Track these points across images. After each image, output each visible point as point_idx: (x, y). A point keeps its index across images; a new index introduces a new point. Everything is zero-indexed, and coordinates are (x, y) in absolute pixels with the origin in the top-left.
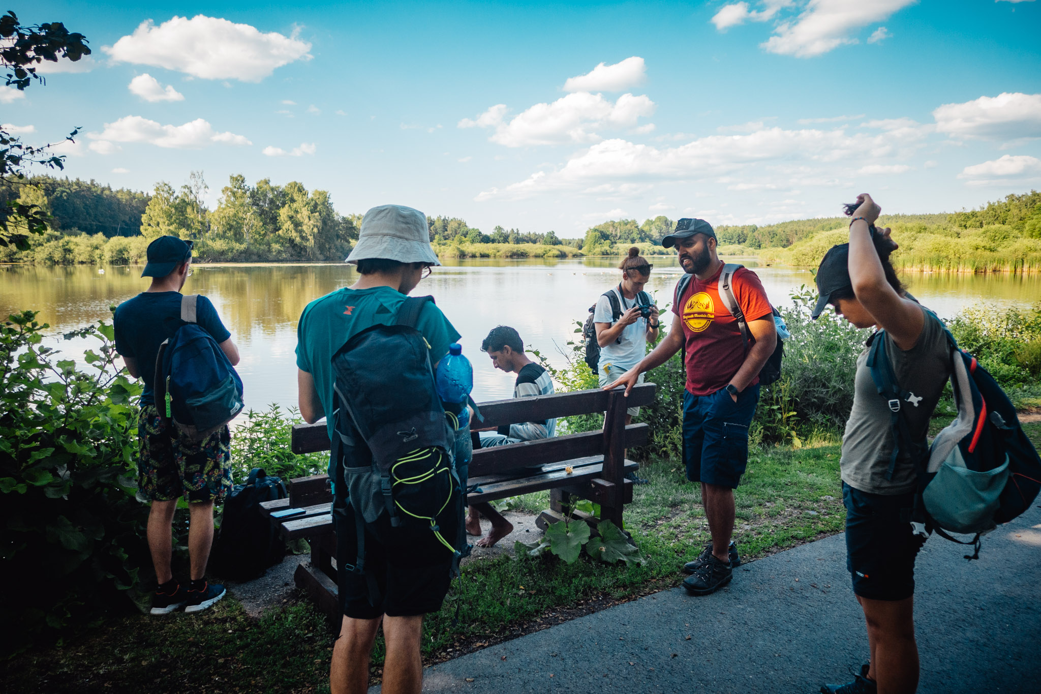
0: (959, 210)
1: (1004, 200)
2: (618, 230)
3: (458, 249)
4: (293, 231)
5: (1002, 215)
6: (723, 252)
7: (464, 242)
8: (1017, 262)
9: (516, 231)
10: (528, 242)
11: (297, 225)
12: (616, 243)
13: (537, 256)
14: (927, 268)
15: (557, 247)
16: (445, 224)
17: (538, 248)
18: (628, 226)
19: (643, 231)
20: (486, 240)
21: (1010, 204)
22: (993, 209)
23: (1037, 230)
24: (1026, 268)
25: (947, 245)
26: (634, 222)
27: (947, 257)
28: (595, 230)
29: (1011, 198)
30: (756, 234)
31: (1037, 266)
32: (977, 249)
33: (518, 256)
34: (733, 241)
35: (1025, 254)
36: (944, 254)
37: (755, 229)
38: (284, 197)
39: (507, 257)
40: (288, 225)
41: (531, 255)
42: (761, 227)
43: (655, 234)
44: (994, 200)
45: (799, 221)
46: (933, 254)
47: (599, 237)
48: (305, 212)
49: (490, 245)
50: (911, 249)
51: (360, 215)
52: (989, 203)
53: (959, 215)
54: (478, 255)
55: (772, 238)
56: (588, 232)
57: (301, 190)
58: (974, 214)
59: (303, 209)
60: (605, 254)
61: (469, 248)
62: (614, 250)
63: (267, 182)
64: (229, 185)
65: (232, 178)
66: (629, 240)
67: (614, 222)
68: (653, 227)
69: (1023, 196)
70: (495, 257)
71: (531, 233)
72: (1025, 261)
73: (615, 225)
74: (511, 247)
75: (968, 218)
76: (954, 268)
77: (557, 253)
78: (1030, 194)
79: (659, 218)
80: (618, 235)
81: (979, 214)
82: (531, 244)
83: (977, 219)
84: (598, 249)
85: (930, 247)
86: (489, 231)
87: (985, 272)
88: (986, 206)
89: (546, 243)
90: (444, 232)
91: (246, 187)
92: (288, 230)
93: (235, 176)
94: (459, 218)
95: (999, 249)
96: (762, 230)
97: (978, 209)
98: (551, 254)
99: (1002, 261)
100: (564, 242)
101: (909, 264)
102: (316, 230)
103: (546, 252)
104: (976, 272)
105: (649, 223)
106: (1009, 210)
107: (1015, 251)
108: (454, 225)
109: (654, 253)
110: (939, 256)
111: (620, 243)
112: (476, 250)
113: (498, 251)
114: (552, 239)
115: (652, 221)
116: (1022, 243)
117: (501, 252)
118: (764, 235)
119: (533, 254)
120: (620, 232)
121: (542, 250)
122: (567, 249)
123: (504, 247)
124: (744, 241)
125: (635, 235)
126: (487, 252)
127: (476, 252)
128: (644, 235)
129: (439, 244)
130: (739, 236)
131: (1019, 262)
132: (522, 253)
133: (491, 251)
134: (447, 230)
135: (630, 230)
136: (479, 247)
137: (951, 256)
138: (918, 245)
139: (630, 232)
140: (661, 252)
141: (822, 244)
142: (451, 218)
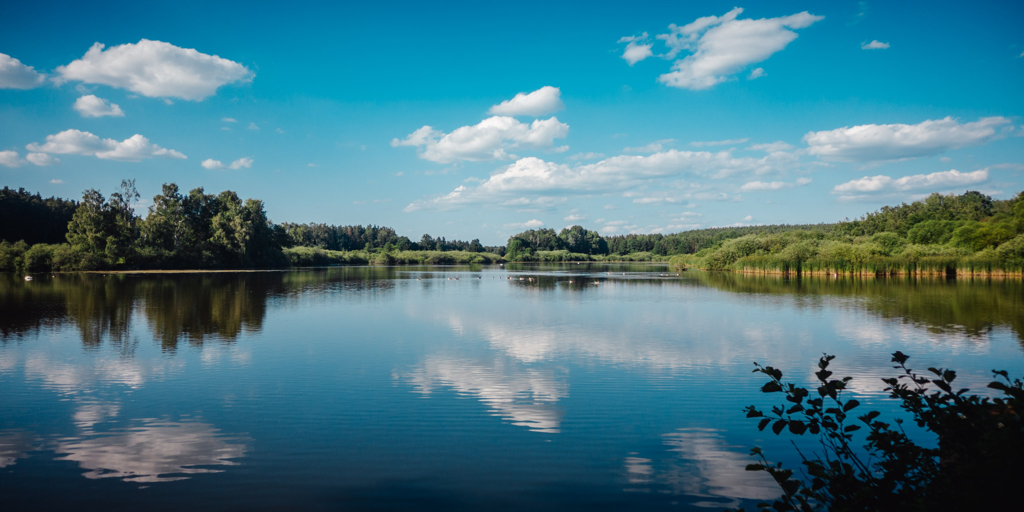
0: (843, 220)
1: (880, 212)
2: (538, 239)
3: (388, 256)
4: (225, 239)
5: (881, 224)
6: (633, 258)
7: (394, 249)
8: (910, 265)
9: (442, 239)
10: (454, 250)
11: (229, 232)
12: (536, 250)
13: (463, 262)
14: (833, 272)
15: (481, 254)
16: (375, 231)
17: (464, 254)
18: (547, 235)
19: (560, 239)
20: (414, 247)
21: (887, 215)
22: (872, 219)
23: (918, 237)
24: (918, 271)
25: (848, 250)
26: (552, 231)
27: (849, 261)
28: (517, 238)
29: (886, 209)
30: (662, 242)
31: (928, 269)
32: (875, 254)
33: (446, 263)
34: (641, 249)
35: (917, 259)
36: (847, 258)
37: (660, 237)
38: (216, 205)
39: (435, 263)
40: (219, 232)
41: (458, 261)
42: (666, 236)
43: (571, 241)
44: (872, 211)
45: (698, 230)
46: (837, 259)
47: (520, 245)
48: (238, 220)
49: (419, 252)
50: (816, 254)
51: (293, 223)
52: (868, 214)
53: (843, 224)
54: (407, 261)
55: (676, 245)
56: (510, 240)
57: (234, 198)
58: (856, 224)
59: (236, 217)
60: (526, 259)
61: (399, 255)
62: (535, 257)
63: (200, 191)
64: (162, 194)
65: (164, 186)
66: (548, 248)
67: (533, 231)
68: (570, 236)
69: (896, 207)
70: (423, 263)
71: (457, 241)
72: (917, 265)
73: (535, 233)
74: (437, 253)
75: (852, 227)
76: (857, 271)
77: (481, 258)
78: (901, 206)
79: (575, 228)
80: (538, 242)
81: (860, 224)
82: (457, 252)
83: (860, 228)
84: (519, 256)
85: (834, 252)
86: (417, 239)
87: (885, 275)
88: (866, 217)
89: (471, 250)
90: (374, 240)
91: (179, 196)
92: (219, 237)
93: (168, 185)
94: (389, 227)
95: (892, 253)
96: (667, 239)
97: (859, 219)
98: (476, 260)
99: (898, 265)
100: (487, 249)
101: (816, 268)
102: (247, 237)
103: (472, 258)
104: (877, 275)
105: (566, 232)
106: (886, 220)
107: (908, 255)
108: (384, 233)
109: (571, 259)
110: (842, 261)
111: (540, 250)
112: (405, 257)
113: (427, 258)
114: (477, 247)
115: (568, 230)
116: (913, 249)
117: (429, 259)
118: (668, 243)
119: (460, 260)
120: (540, 240)
121: (468, 257)
122: (491, 255)
123: (433, 254)
124: (652, 249)
125: (553, 243)
126: (416, 258)
127: (405, 259)
128: (561, 244)
129: (369, 251)
130: (647, 244)
131: (912, 265)
132: (449, 259)
133: (419, 258)
134: (377, 239)
135: (548, 239)
136: (407, 254)
137: (854, 260)
138: (822, 250)
139: (548, 240)
140: (577, 259)
141: (732, 250)
142: (381, 227)
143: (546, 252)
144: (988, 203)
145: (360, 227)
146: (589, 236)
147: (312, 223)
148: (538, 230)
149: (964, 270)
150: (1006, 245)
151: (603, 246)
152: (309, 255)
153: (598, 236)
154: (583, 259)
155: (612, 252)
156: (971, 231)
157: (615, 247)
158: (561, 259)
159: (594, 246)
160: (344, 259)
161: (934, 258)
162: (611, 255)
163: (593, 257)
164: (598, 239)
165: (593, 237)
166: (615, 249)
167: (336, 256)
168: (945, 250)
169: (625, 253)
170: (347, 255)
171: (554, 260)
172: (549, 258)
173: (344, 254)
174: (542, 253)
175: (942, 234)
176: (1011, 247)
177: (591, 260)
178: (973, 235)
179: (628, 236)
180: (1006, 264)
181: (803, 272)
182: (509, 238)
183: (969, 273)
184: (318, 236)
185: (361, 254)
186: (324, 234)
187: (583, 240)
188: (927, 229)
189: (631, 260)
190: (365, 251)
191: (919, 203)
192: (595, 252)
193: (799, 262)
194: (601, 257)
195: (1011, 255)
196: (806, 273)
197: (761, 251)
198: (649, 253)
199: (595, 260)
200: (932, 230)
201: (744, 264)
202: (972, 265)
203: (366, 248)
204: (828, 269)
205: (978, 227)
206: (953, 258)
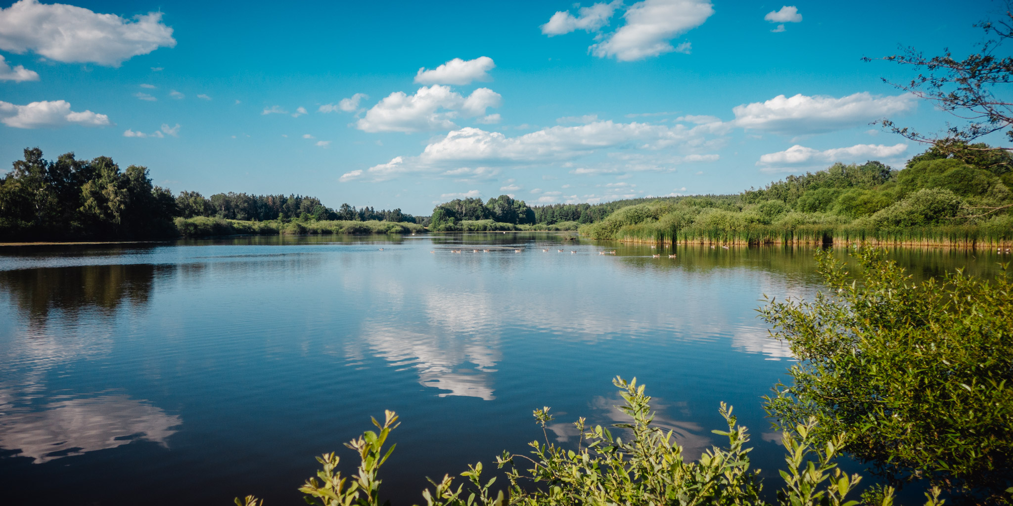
0: (749, 189)
1: (785, 181)
2: (464, 209)
3: (299, 226)
4: (96, 208)
5: (784, 193)
6: (559, 227)
7: (310, 219)
8: (787, 235)
9: (370, 209)
10: (374, 219)
11: (101, 200)
12: (461, 220)
13: (380, 232)
14: (706, 241)
15: (402, 224)
16: (298, 201)
17: (383, 225)
18: (473, 204)
19: (487, 209)
20: (331, 215)
21: (789, 184)
22: (776, 188)
23: (807, 205)
24: (795, 241)
25: (724, 217)
26: (479, 201)
27: (724, 230)
28: (442, 208)
29: (791, 178)
30: (588, 211)
31: (805, 238)
32: (752, 222)
33: (361, 234)
34: (568, 218)
35: (794, 227)
36: (721, 227)
37: (587, 207)
38: (88, 172)
39: (349, 233)
40: (90, 201)
41: (374, 231)
42: (594, 206)
43: (498, 211)
44: (776, 181)
45: (627, 200)
46: (711, 227)
47: (444, 215)
48: (110, 188)
49: (335, 222)
50: (692, 222)
51: (193, 192)
52: (772, 183)
53: (748, 193)
54: (319, 231)
55: (602, 215)
56: (435, 209)
57: (109, 164)
58: (761, 193)
59: (109, 185)
60: (449, 230)
61: (313, 225)
62: (458, 226)
63: (71, 156)
64: (24, 160)
65: (26, 151)
66: (474, 217)
67: (460, 201)
68: (496, 205)
69: (800, 177)
70: (337, 233)
71: (386, 211)
72: (794, 234)
73: (461, 203)
74: (356, 223)
75: (756, 196)
76: (730, 240)
77: (399, 228)
78: (806, 175)
79: (502, 197)
80: (464, 212)
81: (764, 193)
82: (377, 222)
83: (764, 197)
84: (442, 226)
85: (709, 220)
86: (337, 208)
87: (758, 243)
88: (770, 185)
89: (392, 220)
90: (296, 210)
91: (43, 161)
92: (90, 207)
93: (31, 149)
94: (313, 197)
95: (773, 222)
96: (594, 208)
97: (764, 188)
98: (394, 230)
99: (775, 234)
100: (409, 219)
101: (690, 237)
102: (122, 206)
103: (389, 228)
104: (750, 244)
105: (493, 201)
106: (789, 189)
107: (786, 223)
108: (307, 203)
109: (496, 229)
110: (717, 230)
111: (466, 220)
112: (319, 227)
113: (341, 228)
114: (399, 217)
115: (495, 200)
116: (794, 216)
117: (344, 229)
118: (595, 213)
119: (376, 230)
120: (466, 210)
121: (386, 227)
122: (410, 225)
123: (347, 224)
124: (578, 218)
125: (479, 213)
126: (330, 228)
127: (318, 229)
128: (487, 213)
129: (282, 221)
130: (573, 213)
131: (789, 234)
132: (365, 229)
133: (333, 228)
134: (299, 209)
135: (475, 208)
136: (324, 224)
137: (728, 229)
138: (698, 218)
139: (475, 210)
140: (502, 229)
141: (620, 218)
142: (304, 196)
143: (470, 222)
144: (888, 172)
145: (282, 197)
146: (516, 206)
147: (231, 192)
148: (465, 199)
149: (840, 238)
150: (882, 213)
151: (529, 216)
152: (208, 225)
153: (525, 206)
154: (509, 229)
155: (541, 221)
156: (853, 199)
157: (543, 217)
158: (485, 228)
159: (521, 215)
160: (254, 230)
161: (811, 226)
162: (537, 225)
163: (519, 226)
164: (525, 208)
165: (520, 206)
166: (543, 219)
167: (244, 226)
168: (825, 218)
169: (552, 222)
170: (257, 225)
171: (477, 230)
172: (472, 228)
173: (254, 224)
174: (465, 223)
175: (830, 202)
176: (886, 216)
177: (516, 229)
178: (854, 203)
179: (556, 206)
180: (880, 232)
181: (678, 242)
182: (435, 207)
183: (844, 242)
184: (237, 206)
185: (273, 224)
186: (244, 203)
187: (510, 210)
188: (815, 196)
189: (557, 229)
190: (279, 221)
191: (823, 173)
192: (522, 222)
193: (675, 231)
194: (527, 226)
195: (885, 223)
196: (681, 243)
197: (649, 219)
198: (575, 223)
199: (521, 230)
200: (821, 198)
201: (625, 233)
202: (847, 234)
203: (279, 218)
204: (702, 239)
205: (860, 194)
206: (831, 226)
